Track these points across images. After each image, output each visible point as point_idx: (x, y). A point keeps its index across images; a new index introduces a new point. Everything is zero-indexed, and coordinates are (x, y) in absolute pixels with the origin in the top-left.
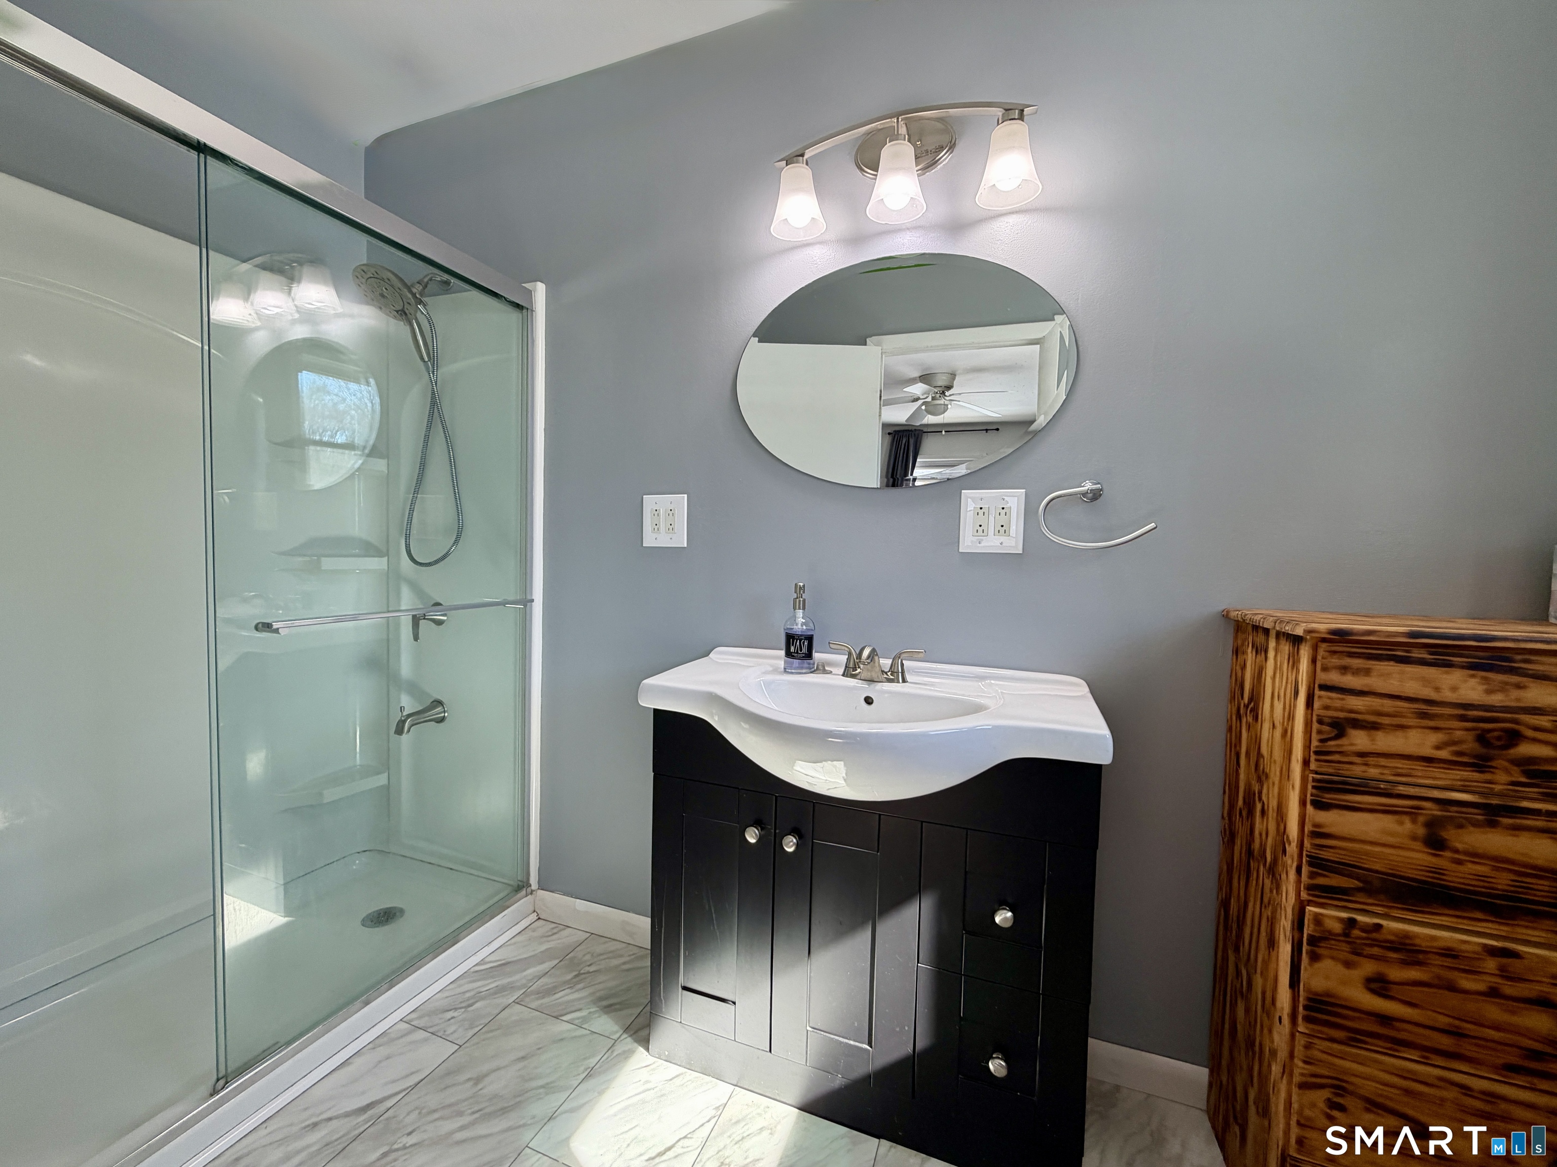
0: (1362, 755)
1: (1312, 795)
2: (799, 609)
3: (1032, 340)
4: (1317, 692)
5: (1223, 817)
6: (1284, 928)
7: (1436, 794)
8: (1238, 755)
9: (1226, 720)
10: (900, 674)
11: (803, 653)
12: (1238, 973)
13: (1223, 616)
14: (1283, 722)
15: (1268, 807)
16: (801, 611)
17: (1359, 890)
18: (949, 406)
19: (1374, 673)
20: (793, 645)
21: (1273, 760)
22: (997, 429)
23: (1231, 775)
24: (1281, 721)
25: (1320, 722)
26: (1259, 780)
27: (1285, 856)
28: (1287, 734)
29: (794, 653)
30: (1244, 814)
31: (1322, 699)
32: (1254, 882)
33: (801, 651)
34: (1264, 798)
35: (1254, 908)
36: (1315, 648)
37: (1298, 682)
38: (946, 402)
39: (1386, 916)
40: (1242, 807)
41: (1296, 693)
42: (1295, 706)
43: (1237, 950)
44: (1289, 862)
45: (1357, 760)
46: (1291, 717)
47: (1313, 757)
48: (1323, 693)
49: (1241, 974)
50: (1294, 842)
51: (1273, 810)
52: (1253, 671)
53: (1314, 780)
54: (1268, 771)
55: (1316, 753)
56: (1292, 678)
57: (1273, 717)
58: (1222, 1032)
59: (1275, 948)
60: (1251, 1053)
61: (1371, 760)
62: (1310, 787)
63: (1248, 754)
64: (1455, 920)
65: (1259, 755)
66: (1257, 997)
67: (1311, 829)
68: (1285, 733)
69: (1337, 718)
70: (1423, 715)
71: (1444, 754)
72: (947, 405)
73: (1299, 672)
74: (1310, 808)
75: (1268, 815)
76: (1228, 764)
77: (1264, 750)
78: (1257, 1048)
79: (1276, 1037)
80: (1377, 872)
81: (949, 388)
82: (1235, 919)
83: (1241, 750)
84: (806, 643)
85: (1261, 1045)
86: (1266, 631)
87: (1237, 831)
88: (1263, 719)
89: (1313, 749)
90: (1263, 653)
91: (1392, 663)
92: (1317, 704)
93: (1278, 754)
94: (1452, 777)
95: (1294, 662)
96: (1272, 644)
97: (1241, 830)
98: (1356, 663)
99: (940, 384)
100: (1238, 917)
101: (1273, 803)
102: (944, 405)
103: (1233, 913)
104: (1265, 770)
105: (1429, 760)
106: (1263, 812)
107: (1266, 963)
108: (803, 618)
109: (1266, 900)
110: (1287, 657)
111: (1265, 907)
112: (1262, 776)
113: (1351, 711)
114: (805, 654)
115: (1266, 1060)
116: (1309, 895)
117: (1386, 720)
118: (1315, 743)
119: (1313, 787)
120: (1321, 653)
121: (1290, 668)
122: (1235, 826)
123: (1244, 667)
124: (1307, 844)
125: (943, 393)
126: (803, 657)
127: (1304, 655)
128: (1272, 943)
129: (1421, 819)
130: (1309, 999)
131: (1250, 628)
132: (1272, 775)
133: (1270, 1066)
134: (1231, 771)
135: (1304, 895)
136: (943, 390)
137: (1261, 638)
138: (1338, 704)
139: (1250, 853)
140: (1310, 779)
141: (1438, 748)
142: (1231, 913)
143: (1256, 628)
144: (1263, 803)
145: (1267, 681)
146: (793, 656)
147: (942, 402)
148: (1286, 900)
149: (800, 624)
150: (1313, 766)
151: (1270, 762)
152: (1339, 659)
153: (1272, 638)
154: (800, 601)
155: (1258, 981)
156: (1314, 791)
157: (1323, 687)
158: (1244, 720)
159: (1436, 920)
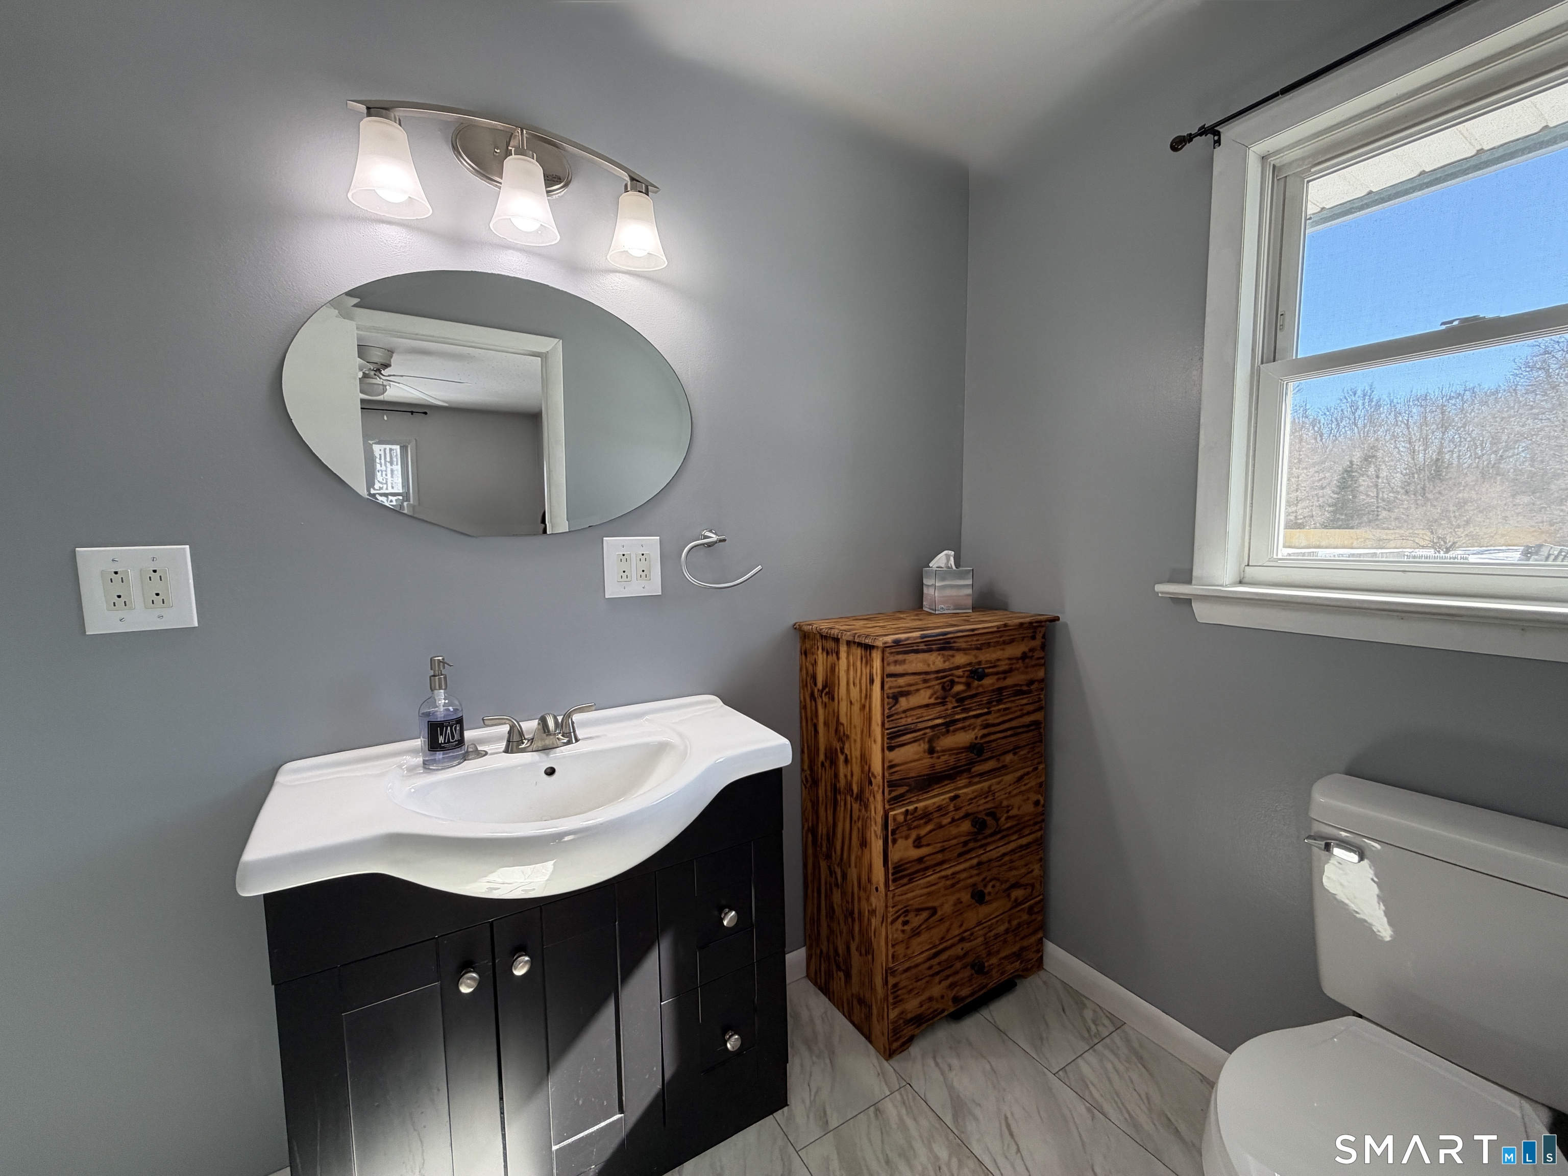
0: (904, 712)
1: (887, 744)
2: (440, 688)
3: (533, 352)
4: (886, 680)
5: (803, 770)
6: (875, 832)
7: (931, 724)
8: (815, 726)
9: (799, 702)
10: (572, 734)
11: (456, 741)
12: (832, 872)
13: (795, 628)
14: (861, 700)
15: (851, 757)
16: (442, 691)
17: (907, 791)
18: (388, 387)
19: (907, 662)
20: (441, 734)
21: (852, 726)
22: (425, 413)
23: (810, 741)
24: (859, 700)
25: (888, 697)
26: (840, 740)
27: (872, 786)
28: (865, 708)
29: (445, 743)
30: (827, 764)
31: (889, 682)
32: (842, 809)
33: (453, 738)
34: (847, 751)
35: (844, 825)
36: (883, 652)
37: (873, 675)
38: (385, 383)
39: (918, 801)
40: (824, 760)
41: (872, 681)
42: (871, 690)
43: (828, 857)
44: (876, 789)
45: (903, 715)
46: (868, 696)
47: (886, 720)
48: (889, 679)
49: (835, 872)
50: (879, 775)
51: (856, 758)
52: (825, 667)
53: (888, 734)
54: (849, 733)
55: (888, 717)
56: (866, 671)
57: (850, 698)
58: (819, 919)
59: (868, 846)
60: (850, 920)
61: (908, 714)
62: (886, 739)
63: (826, 724)
64: (938, 789)
65: (838, 723)
66: (853, 882)
67: (888, 764)
68: (863, 707)
69: (894, 693)
70: (925, 681)
71: (932, 701)
72: (386, 386)
73: (873, 667)
74: (886, 752)
75: (851, 762)
76: (805, 733)
77: (843, 719)
78: (856, 915)
79: (873, 900)
80: (912, 778)
81: (386, 366)
82: (824, 837)
83: (818, 721)
84: (458, 728)
85: (860, 913)
86: (837, 640)
87: (820, 777)
88: (840, 697)
89: (886, 715)
90: (834, 655)
91: (913, 654)
92: (886, 687)
93: (857, 720)
94: (935, 712)
95: (868, 662)
96: (843, 649)
97: (825, 777)
98: (900, 657)
99: (376, 360)
100: (828, 835)
101: (856, 753)
102: (383, 385)
103: (822, 832)
104: (846, 733)
105: (927, 706)
106: (846, 761)
107: (859, 859)
108: (445, 699)
109: (855, 817)
110: (859, 658)
111: (855, 822)
112: (842, 738)
113: (900, 687)
114: (458, 740)
115: (866, 920)
116: (889, 805)
117: (912, 688)
118: (887, 711)
119: (888, 738)
120: (887, 654)
121: (863, 664)
122: (817, 775)
123: (815, 663)
124: (886, 774)
125: (379, 370)
126: (456, 745)
127: (877, 657)
128: (864, 843)
129: (926, 740)
130: (894, 868)
131: (818, 637)
132: (853, 736)
133: (869, 920)
134: (809, 737)
135: (887, 807)
136: (379, 367)
137: (830, 645)
138: (894, 684)
139: (836, 790)
140: (886, 734)
141: (930, 698)
142: (820, 832)
143: (824, 637)
144: (846, 755)
145: (840, 674)
146: (444, 747)
147: (379, 381)
148: (875, 813)
149: (442, 705)
150: (886, 726)
151: (850, 727)
152: (894, 656)
153: (842, 644)
154: (440, 679)
155: (853, 873)
156: (888, 741)
157: (889, 676)
158: (819, 701)
159: (935, 792)
